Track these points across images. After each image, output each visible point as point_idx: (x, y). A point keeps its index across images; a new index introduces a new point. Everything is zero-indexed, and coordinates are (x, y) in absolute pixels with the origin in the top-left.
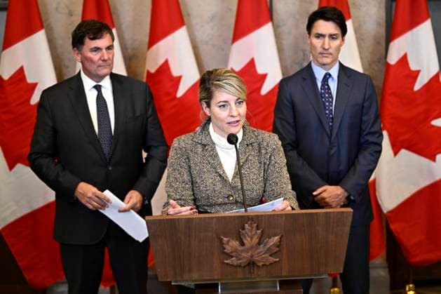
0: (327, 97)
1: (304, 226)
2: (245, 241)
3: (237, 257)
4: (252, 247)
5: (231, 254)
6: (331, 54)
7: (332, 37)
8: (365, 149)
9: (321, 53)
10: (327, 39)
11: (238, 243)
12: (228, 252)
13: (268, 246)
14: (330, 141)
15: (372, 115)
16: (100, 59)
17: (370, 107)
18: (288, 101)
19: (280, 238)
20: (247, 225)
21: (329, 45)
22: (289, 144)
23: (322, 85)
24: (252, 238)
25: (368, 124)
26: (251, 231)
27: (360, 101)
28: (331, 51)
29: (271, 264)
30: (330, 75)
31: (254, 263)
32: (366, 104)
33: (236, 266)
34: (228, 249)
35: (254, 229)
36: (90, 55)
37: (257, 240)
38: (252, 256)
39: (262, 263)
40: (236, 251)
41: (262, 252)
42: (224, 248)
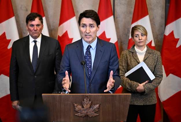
1: (110, 100)
2: (84, 106)
3: (80, 113)
4: (87, 109)
11: (81, 107)
12: (77, 110)
13: (94, 109)
16: (33, 29)
19: (99, 105)
20: (85, 99)
23: (86, 52)
24: (87, 105)
26: (87, 102)
28: (90, 34)
29: (95, 116)
30: (91, 47)
31: (88, 116)
33: (80, 117)
34: (77, 109)
35: (88, 101)
36: (30, 27)
37: (89, 106)
38: (87, 113)
39: (91, 116)
40: (80, 110)
41: (91, 111)
42: (75, 109)
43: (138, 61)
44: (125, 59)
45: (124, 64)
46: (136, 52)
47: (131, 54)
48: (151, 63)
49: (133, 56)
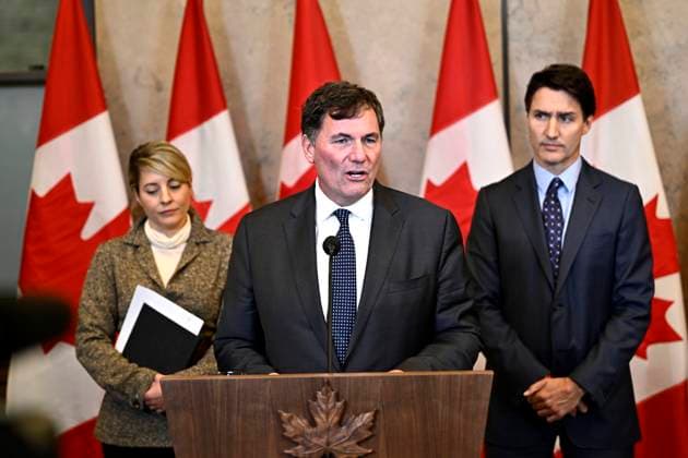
0: (552, 220)
1: (412, 398)
2: (318, 420)
3: (303, 444)
4: (328, 429)
5: (295, 440)
6: (562, 146)
7: (562, 116)
8: (618, 314)
9: (542, 144)
10: (553, 120)
11: (305, 422)
12: (291, 436)
13: (354, 428)
14: (553, 296)
15: (634, 255)
16: (348, 157)
17: (629, 239)
18: (489, 226)
19: (375, 416)
20: (319, 394)
21: (557, 130)
22: (486, 298)
23: (546, 200)
24: (328, 414)
25: (626, 270)
26: (327, 403)
27: (612, 228)
28: (560, 140)
30: (561, 184)
32: (623, 235)
34: (290, 430)
35: (331, 399)
37: (336, 419)
38: (328, 444)
40: (303, 434)
41: (344, 437)
42: (284, 430)
43: (155, 277)
44: (106, 273)
45: (100, 293)
46: (149, 243)
47: (130, 252)
48: (203, 283)
49: (136, 259)
